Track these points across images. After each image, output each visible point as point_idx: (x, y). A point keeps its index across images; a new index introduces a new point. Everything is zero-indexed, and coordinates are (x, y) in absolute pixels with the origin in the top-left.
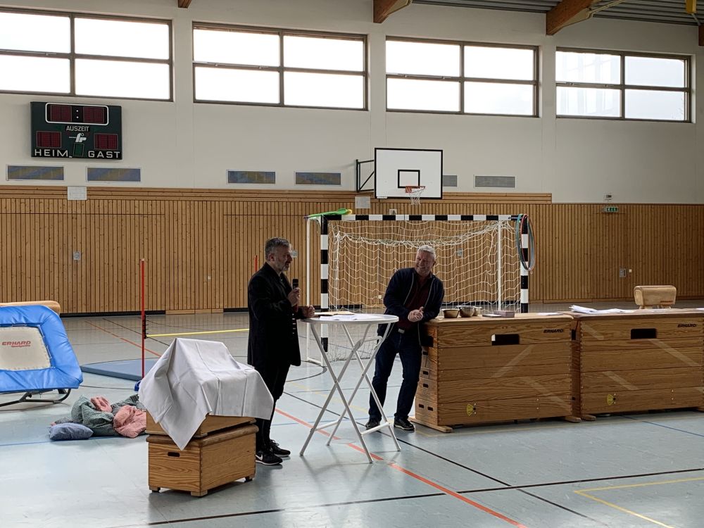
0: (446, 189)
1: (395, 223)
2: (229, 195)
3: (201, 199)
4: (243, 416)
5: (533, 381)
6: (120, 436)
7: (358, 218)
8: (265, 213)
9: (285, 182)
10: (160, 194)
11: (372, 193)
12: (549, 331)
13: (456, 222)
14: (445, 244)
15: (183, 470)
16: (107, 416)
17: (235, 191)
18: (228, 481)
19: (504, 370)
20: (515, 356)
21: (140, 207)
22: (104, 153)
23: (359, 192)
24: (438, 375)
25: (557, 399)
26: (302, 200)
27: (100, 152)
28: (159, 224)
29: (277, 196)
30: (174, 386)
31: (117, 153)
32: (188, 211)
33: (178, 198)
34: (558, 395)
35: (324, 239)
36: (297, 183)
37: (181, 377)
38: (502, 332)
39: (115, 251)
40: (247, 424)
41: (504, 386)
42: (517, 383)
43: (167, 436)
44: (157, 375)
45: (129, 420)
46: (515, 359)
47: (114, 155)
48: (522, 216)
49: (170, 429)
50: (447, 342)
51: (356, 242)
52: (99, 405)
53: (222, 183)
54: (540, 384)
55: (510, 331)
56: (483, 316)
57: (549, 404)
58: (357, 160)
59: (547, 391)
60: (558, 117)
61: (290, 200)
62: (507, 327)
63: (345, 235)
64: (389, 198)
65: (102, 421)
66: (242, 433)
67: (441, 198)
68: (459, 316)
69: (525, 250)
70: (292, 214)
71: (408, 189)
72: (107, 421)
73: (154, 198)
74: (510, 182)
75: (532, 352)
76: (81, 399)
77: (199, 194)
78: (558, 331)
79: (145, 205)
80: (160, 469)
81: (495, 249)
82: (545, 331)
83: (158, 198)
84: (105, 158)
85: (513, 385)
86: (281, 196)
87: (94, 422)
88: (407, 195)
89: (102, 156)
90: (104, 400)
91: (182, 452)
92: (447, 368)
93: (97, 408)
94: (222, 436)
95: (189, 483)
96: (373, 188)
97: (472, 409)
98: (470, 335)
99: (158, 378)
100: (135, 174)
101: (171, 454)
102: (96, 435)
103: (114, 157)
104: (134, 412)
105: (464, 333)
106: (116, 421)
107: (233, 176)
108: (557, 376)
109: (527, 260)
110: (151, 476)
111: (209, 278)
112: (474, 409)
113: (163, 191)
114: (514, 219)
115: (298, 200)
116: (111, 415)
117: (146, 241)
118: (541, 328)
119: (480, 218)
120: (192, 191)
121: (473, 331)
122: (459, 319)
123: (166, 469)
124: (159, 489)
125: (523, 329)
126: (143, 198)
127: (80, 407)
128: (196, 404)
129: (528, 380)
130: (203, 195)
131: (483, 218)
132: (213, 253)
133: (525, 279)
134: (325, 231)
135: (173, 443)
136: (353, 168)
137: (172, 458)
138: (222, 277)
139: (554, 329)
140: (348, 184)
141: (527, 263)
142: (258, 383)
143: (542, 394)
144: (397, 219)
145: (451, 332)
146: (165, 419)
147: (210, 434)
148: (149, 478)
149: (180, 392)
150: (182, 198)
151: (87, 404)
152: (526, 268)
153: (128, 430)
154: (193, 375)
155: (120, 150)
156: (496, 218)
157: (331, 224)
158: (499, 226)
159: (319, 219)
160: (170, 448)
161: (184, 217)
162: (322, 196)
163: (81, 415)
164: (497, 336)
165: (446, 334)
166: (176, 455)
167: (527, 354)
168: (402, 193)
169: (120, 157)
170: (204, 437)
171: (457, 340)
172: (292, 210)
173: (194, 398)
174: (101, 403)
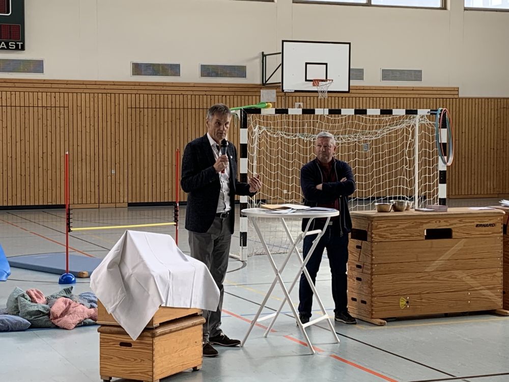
0: (353, 83)
1: (315, 118)
2: (133, 87)
3: (105, 91)
4: (192, 307)
5: (465, 275)
6: (57, 327)
7: (277, 111)
8: (170, 107)
9: (190, 74)
10: (63, 86)
11: (279, 86)
12: (481, 225)
13: (376, 116)
14: (363, 138)
15: (135, 360)
16: (43, 307)
17: (139, 84)
18: (178, 371)
19: (438, 263)
20: (447, 251)
21: (44, 99)
22: (7, 44)
23: (265, 85)
24: (372, 268)
25: (487, 293)
26: (207, 93)
27: (3, 43)
28: (62, 116)
29: (182, 88)
30: (126, 277)
31: (20, 43)
32: (92, 104)
33: (81, 91)
34: (489, 289)
35: (244, 132)
36: (202, 75)
37: (134, 268)
38: (434, 226)
39: (18, 144)
40: (195, 316)
41: (436, 280)
42: (449, 277)
43: (120, 327)
44: (109, 267)
45: (66, 312)
46: (447, 253)
47: (17, 46)
48: (441, 110)
49: (122, 320)
50: (381, 236)
51: (275, 136)
52: (35, 297)
53: (125, 75)
54: (472, 278)
55: (443, 225)
56: (416, 210)
57: (480, 298)
58: (263, 53)
59: (479, 285)
60: (466, 9)
61: (195, 93)
62: (440, 222)
63: (264, 129)
64: (296, 91)
65: (39, 312)
66: (191, 325)
67: (348, 92)
68: (392, 210)
69: (444, 145)
70: (197, 107)
71: (315, 82)
72: (43, 313)
73: (57, 90)
74: (417, 75)
75: (464, 246)
76: (15, 291)
77: (103, 87)
78: (491, 225)
79: (49, 98)
80: (112, 358)
81: (412, 145)
82: (477, 226)
83: (61, 90)
84: (8, 48)
85: (446, 279)
86: (186, 89)
87: (30, 314)
88: (315, 89)
89: (5, 47)
90: (38, 292)
91: (134, 342)
92: (380, 262)
93: (33, 301)
94: (173, 327)
95: (141, 373)
96: (281, 81)
97: (405, 303)
98: (403, 229)
99: (111, 270)
100: (38, 66)
101: (123, 344)
102: (34, 326)
103: (17, 48)
104: (70, 304)
105: (398, 227)
106: (53, 313)
107: (138, 69)
108: (488, 271)
109: (445, 155)
110: (103, 366)
111: (113, 172)
112: (407, 302)
113: (67, 83)
114: (433, 113)
115: (204, 93)
116: (47, 306)
117: (49, 134)
118: (473, 222)
119: (399, 112)
120: (96, 83)
121: (406, 225)
122: (392, 213)
123: (117, 359)
124: (111, 378)
125: (455, 224)
126: (46, 90)
127: (17, 299)
128: (149, 295)
129: (459, 274)
130: (107, 87)
131: (402, 112)
132: (117, 146)
133: (443, 174)
134: (244, 125)
135: (125, 333)
136: (258, 62)
137: (124, 348)
138: (126, 171)
139: (486, 223)
140: (253, 77)
141: (446, 157)
142: (206, 276)
143: (473, 288)
144: (316, 113)
145: (385, 226)
146: (118, 310)
147: (162, 325)
148: (101, 368)
149: (133, 283)
150: (85, 91)
151: (23, 296)
152: (445, 163)
153: (66, 322)
154: (145, 267)
155: (23, 41)
156: (415, 112)
157: (250, 117)
158: (417, 120)
159: (238, 113)
160: (123, 339)
161: (88, 109)
162: (227, 89)
163: (17, 307)
164: (428, 231)
165: (381, 228)
166: (128, 345)
167: (460, 248)
168: (309, 87)
169: (23, 48)
170: (156, 328)
171: (391, 234)
172: (197, 103)
173: (146, 289)
174: (36, 295)
